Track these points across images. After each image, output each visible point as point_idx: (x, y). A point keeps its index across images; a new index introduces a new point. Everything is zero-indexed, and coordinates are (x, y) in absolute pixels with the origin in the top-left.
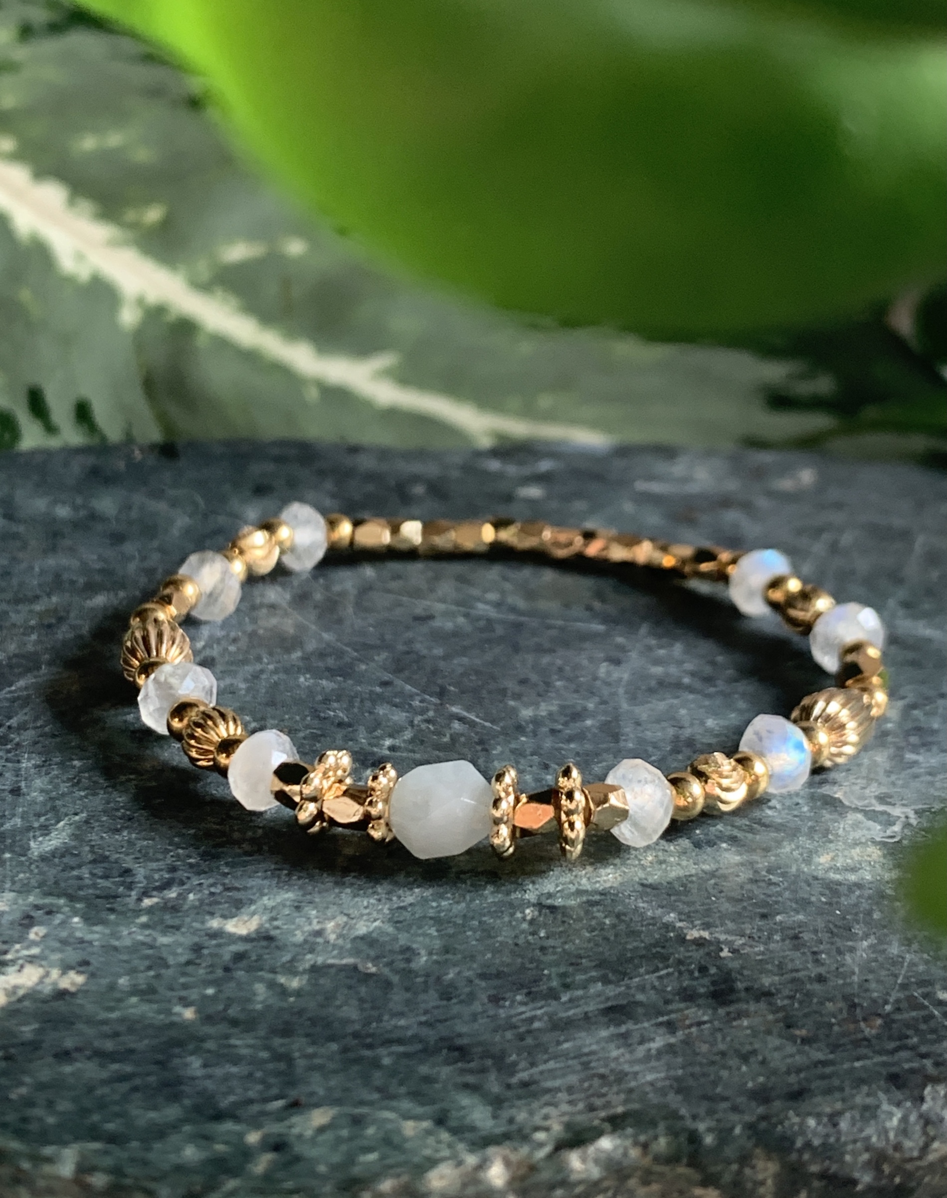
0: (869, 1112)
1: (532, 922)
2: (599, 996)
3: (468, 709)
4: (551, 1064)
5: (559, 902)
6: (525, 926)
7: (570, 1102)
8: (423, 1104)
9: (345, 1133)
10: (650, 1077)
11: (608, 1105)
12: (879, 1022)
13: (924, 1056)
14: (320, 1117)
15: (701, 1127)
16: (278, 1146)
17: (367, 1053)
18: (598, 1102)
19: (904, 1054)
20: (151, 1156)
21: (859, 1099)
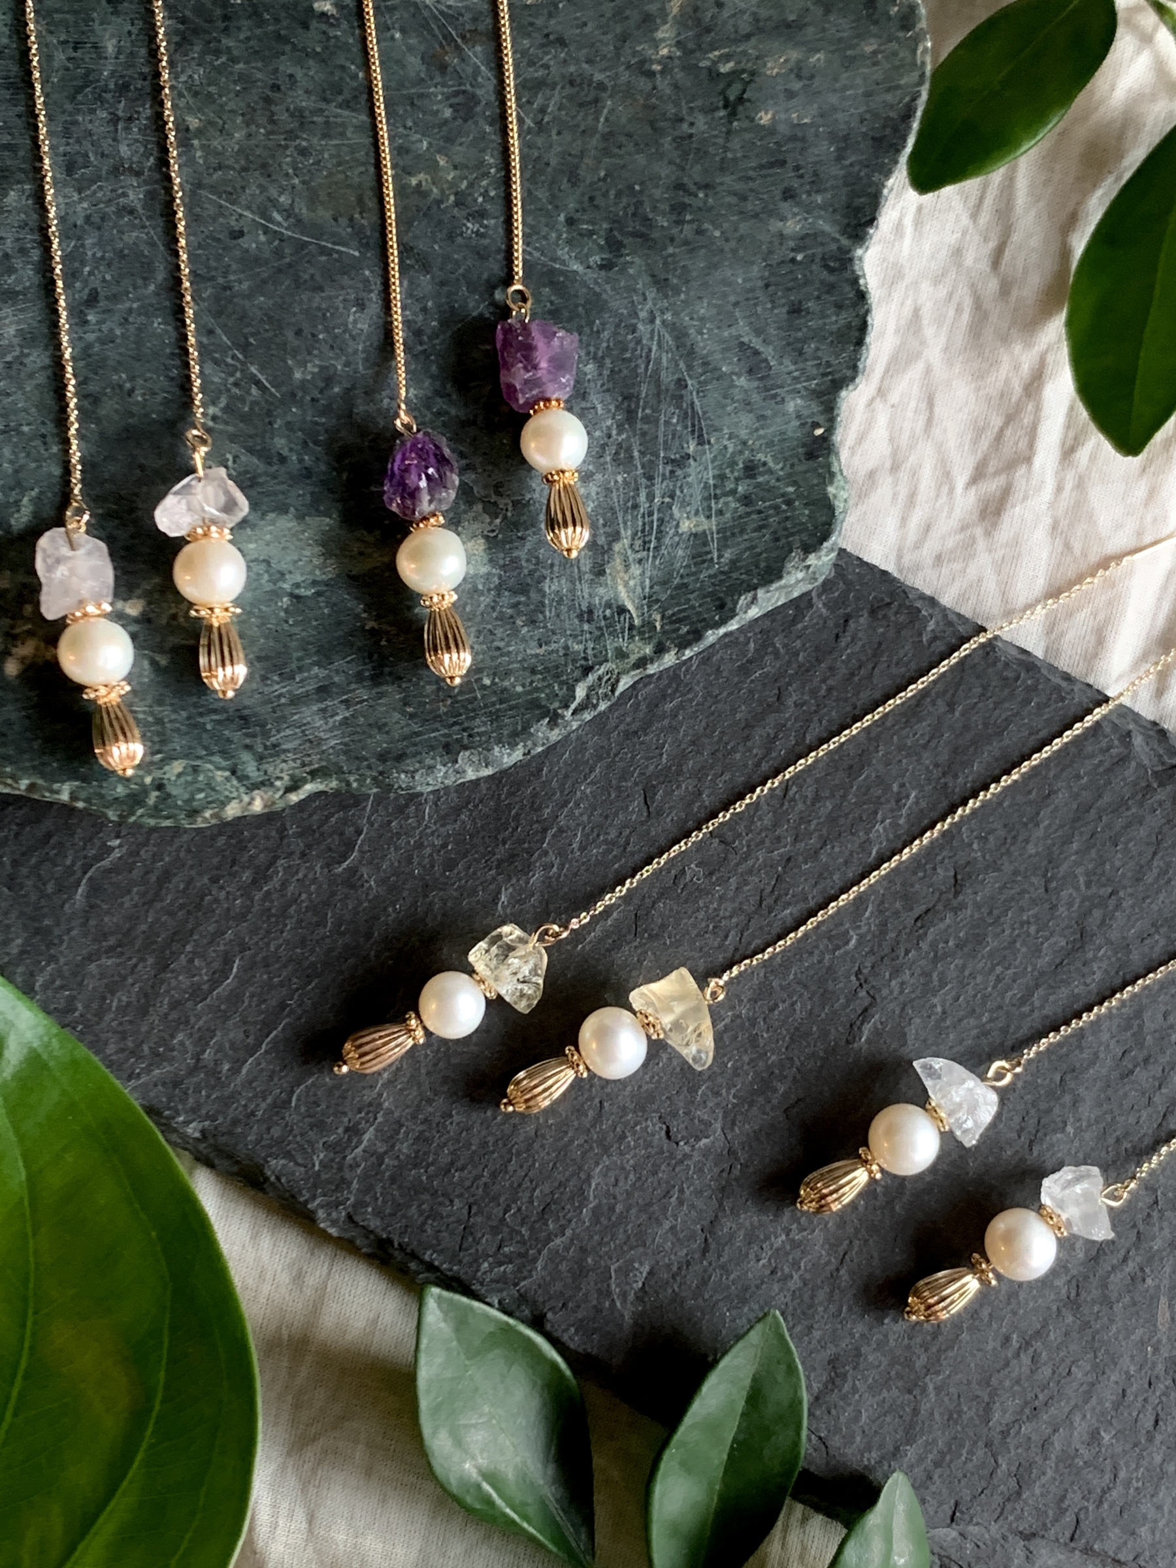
0: (431, 768)
1: (286, 611)
2: (317, 676)
3: (262, 369)
4: (288, 732)
5: (302, 592)
6: (282, 614)
7: (294, 760)
8: (226, 759)
9: (189, 778)
10: (333, 743)
11: (311, 763)
12: (449, 702)
13: (464, 730)
14: (177, 766)
15: (352, 778)
16: (160, 786)
17: (201, 720)
18: (307, 759)
19: (456, 728)
20: (103, 791)
21: (428, 761)
